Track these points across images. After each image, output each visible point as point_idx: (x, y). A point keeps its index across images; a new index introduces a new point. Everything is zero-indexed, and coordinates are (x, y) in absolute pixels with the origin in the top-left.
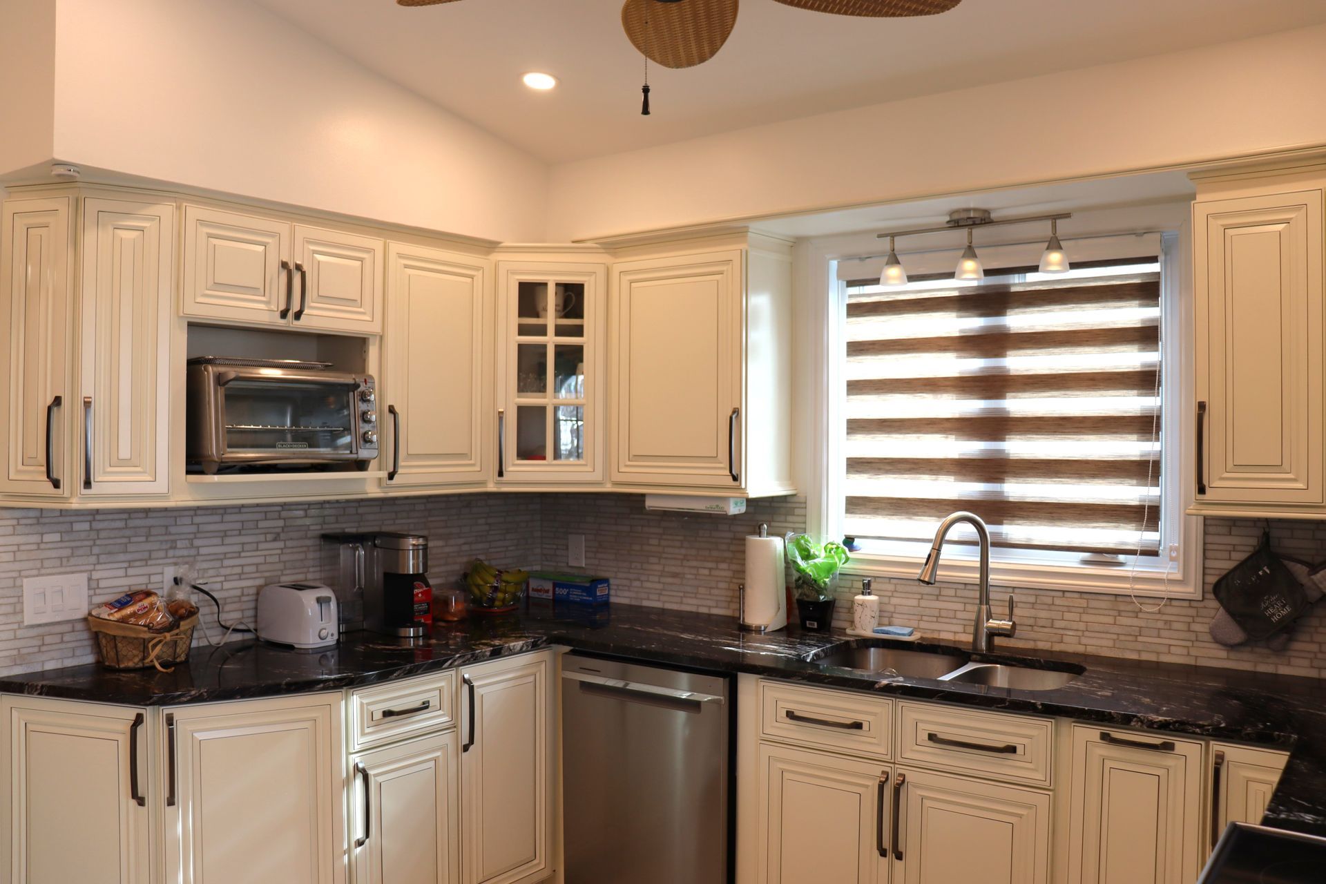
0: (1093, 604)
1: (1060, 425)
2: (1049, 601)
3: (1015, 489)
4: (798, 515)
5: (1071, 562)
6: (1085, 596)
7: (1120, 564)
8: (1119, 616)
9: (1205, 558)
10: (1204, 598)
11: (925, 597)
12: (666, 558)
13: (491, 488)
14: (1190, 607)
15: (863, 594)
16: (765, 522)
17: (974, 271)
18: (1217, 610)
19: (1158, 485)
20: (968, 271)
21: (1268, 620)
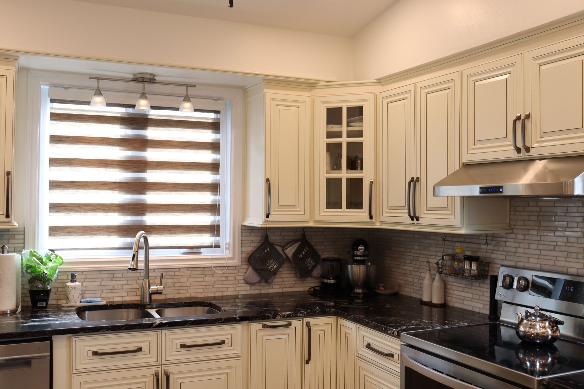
0: (194, 273)
1: (174, 187)
2: (172, 274)
3: (150, 219)
4: (18, 239)
5: (176, 254)
6: (190, 269)
7: (200, 253)
8: (206, 277)
9: (242, 247)
10: (241, 265)
11: (104, 279)
14: (236, 269)
15: (71, 282)
16: (6, 244)
17: (146, 106)
18: (247, 269)
19: (219, 216)
20: (143, 106)
21: (269, 271)
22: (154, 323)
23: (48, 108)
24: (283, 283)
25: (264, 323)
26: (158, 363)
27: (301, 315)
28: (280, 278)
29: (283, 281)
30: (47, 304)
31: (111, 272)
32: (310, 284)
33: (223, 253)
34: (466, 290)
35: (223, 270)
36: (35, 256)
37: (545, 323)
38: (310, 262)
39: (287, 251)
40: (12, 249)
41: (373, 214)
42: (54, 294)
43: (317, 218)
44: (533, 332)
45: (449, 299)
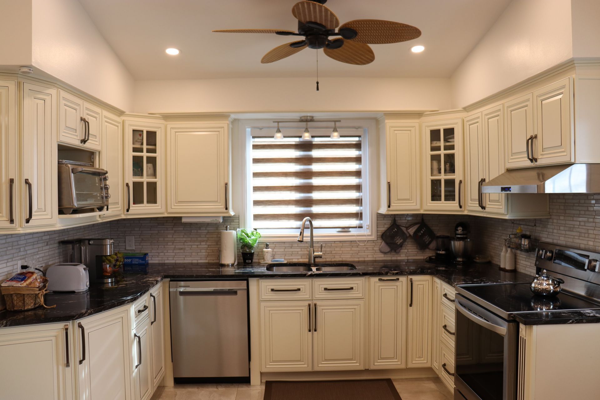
0: (344, 245)
1: (331, 188)
2: (330, 245)
3: (316, 209)
4: (235, 222)
5: (334, 232)
6: (341, 242)
7: (349, 232)
8: (352, 247)
9: (377, 227)
10: (377, 240)
11: (286, 248)
12: (175, 242)
13: (123, 217)
14: (373, 243)
15: (266, 248)
16: (228, 225)
17: (308, 137)
18: (382, 243)
19: (362, 206)
20: (307, 137)
21: (396, 244)
22: (307, 274)
23: (251, 142)
24: (407, 253)
25: (380, 278)
26: (310, 299)
27: (406, 273)
28: (406, 249)
29: (408, 252)
30: (252, 261)
31: (290, 243)
32: (428, 254)
33: (365, 232)
34: (527, 260)
35: (364, 243)
36: (244, 232)
37: (549, 281)
38: (427, 239)
39: (409, 231)
40: (233, 228)
41: (461, 204)
42: (257, 255)
43: (425, 207)
44: (540, 288)
45: (518, 266)
